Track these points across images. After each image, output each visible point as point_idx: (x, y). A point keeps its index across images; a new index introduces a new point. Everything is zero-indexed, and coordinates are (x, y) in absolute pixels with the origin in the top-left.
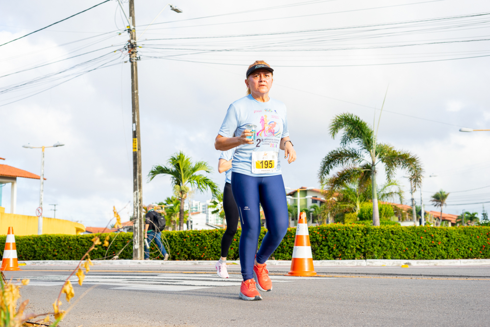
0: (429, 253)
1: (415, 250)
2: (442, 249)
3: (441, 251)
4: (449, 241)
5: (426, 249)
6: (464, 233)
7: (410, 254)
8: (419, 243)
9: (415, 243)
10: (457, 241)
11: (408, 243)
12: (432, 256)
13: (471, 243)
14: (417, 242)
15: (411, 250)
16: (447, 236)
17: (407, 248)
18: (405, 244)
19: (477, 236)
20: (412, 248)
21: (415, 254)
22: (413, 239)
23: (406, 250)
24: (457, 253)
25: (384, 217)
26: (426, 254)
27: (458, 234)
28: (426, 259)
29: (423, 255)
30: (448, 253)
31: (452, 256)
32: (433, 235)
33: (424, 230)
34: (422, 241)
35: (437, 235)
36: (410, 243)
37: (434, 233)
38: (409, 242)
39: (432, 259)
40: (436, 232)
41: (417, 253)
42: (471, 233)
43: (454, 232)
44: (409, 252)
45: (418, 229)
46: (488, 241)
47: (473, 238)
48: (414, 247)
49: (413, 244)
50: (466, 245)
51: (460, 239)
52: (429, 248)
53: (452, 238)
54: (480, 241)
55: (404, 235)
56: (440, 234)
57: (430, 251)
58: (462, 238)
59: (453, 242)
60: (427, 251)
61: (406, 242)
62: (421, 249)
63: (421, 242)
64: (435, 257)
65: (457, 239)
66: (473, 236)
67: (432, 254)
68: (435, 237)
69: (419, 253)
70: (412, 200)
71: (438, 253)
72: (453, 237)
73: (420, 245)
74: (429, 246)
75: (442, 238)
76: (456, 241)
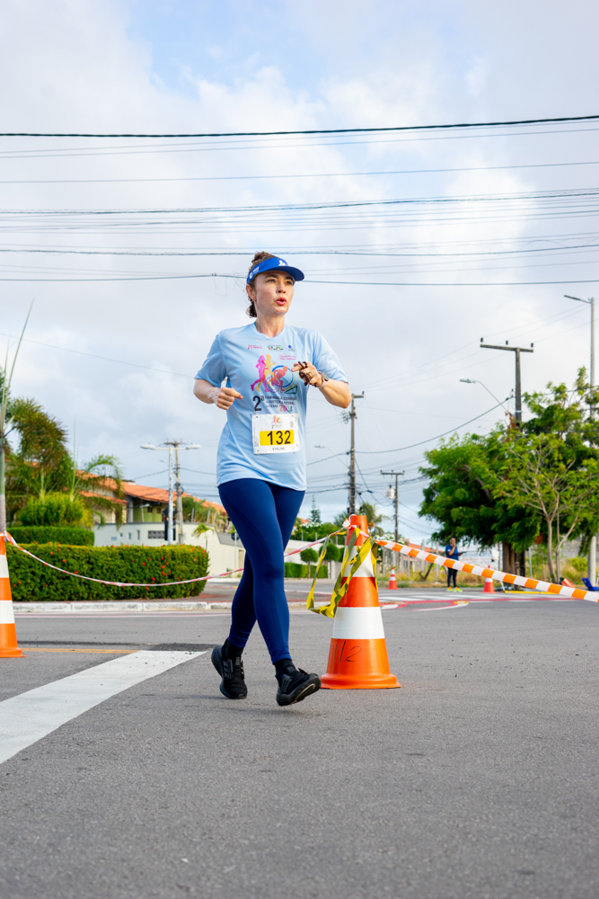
0: (57, 589)
1: (33, 585)
2: (80, 584)
3: (78, 586)
4: (92, 569)
5: (52, 583)
6: (119, 557)
7: (25, 590)
8: (40, 573)
9: (33, 573)
10: (107, 570)
11: (21, 573)
12: (62, 594)
13: (131, 574)
14: (37, 572)
15: (26, 584)
16: (89, 562)
17: (20, 582)
18: (16, 574)
19: (142, 563)
20: (29, 581)
21: (33, 591)
22: (30, 567)
23: (18, 585)
24: (106, 590)
25: (66, 522)
26: (52, 592)
27: (109, 559)
28: (53, 600)
29: (48, 593)
30: (90, 589)
31: (97, 595)
32: (65, 560)
33: (52, 553)
34: (47, 570)
35: (72, 561)
36: (26, 573)
37: (67, 557)
38: (23, 571)
39: (62, 600)
40: (70, 554)
41: (37, 590)
42: (131, 557)
43: (102, 556)
44: (23, 588)
45: (40, 550)
46: (162, 570)
47: (135, 565)
48: (32, 579)
49: (31, 575)
50: (123, 577)
51: (112, 567)
52: (57, 581)
53: (98, 566)
54: (147, 571)
55: (17, 559)
56: (79, 558)
57: (59, 586)
58: (116, 565)
59: (100, 572)
60: (54, 587)
61: (18, 571)
62: (43, 583)
63: (44, 571)
64: (67, 597)
65: (106, 567)
66: (135, 562)
67: (61, 591)
68: (68, 564)
69: (41, 588)
70: (178, 485)
71: (72, 590)
72: (100, 564)
73: (43, 576)
74: (58, 578)
75: (81, 566)
76: (105, 571)
